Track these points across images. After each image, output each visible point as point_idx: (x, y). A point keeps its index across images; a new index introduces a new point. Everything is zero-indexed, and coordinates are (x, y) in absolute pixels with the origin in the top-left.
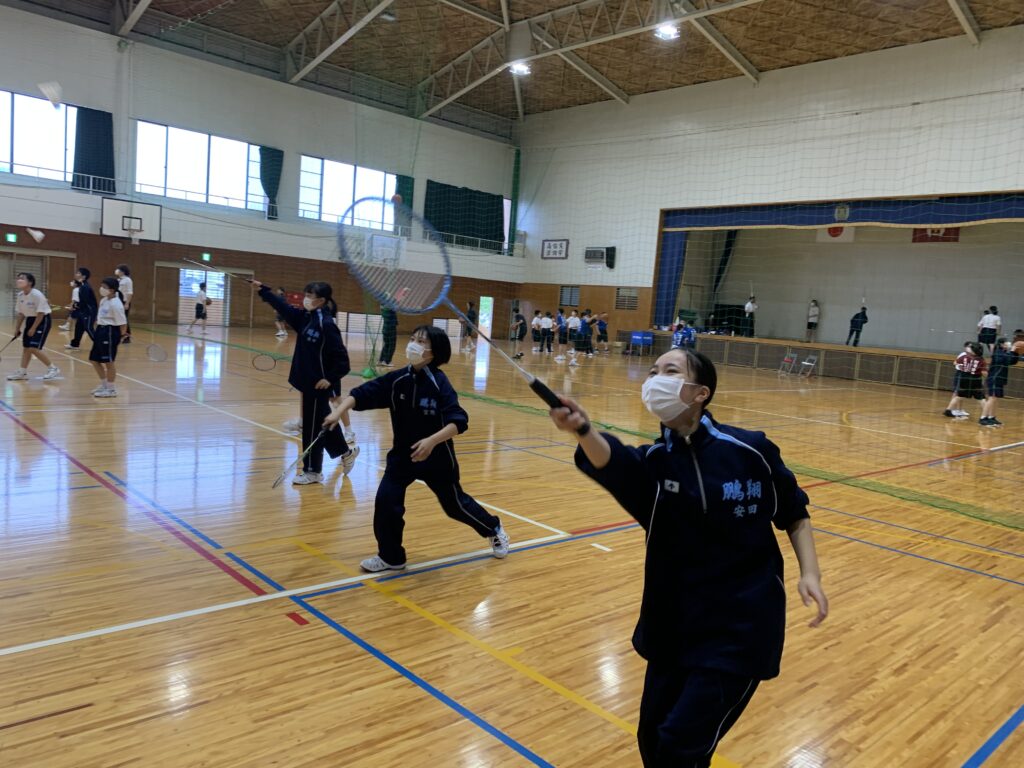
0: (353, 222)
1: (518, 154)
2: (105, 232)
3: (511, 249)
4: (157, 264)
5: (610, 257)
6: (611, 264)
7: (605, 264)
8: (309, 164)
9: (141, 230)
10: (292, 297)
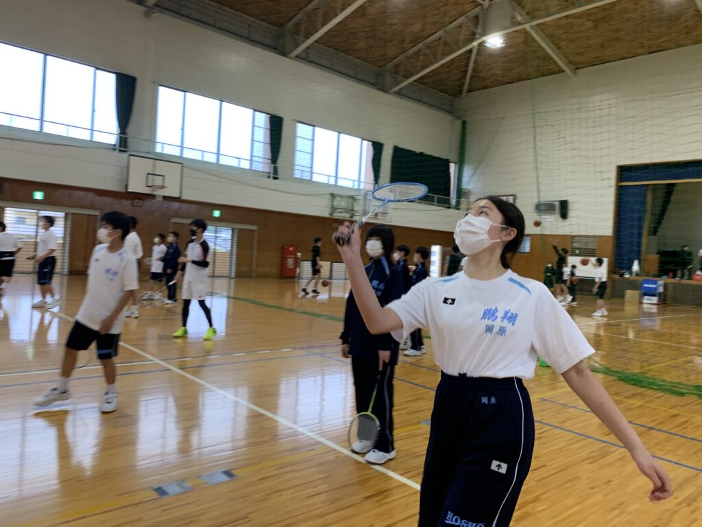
0: (336, 181)
1: (464, 123)
2: (130, 190)
3: (458, 203)
4: (174, 220)
5: (564, 209)
6: (564, 215)
7: (558, 215)
8: (303, 130)
9: (162, 187)
10: (288, 249)
